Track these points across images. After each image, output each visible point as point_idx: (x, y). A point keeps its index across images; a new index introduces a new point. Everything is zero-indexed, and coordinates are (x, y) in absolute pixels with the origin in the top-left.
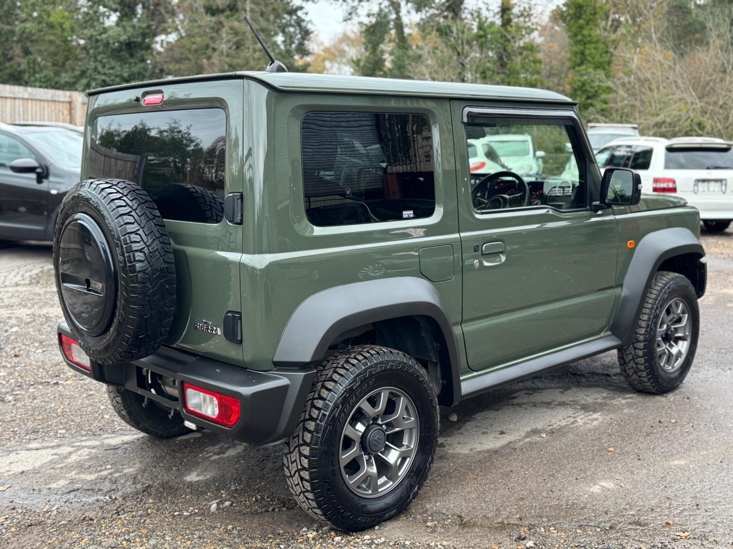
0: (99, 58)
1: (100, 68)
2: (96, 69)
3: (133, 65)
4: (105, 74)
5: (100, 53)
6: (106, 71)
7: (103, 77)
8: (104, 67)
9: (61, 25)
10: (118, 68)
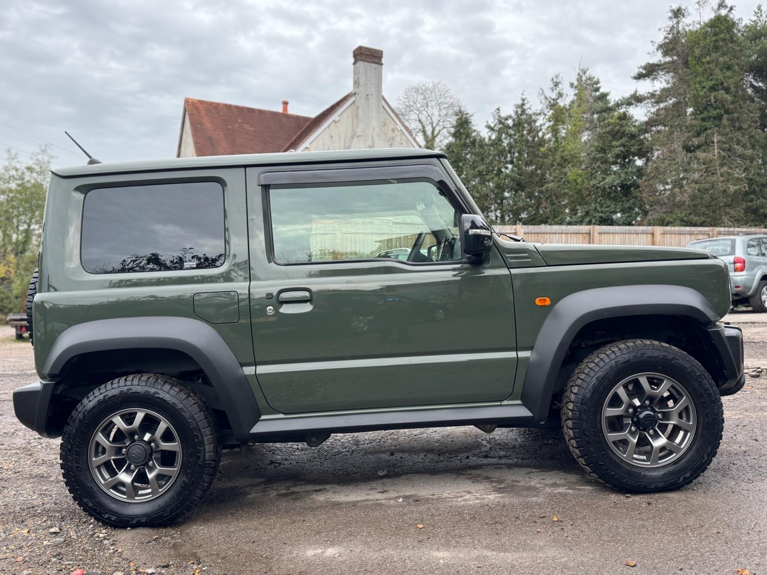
0: (598, 200)
1: (598, 208)
2: (595, 209)
3: (625, 202)
4: (602, 212)
5: (599, 197)
6: (603, 209)
7: (601, 214)
8: (602, 206)
9: (575, 180)
10: (613, 206)
